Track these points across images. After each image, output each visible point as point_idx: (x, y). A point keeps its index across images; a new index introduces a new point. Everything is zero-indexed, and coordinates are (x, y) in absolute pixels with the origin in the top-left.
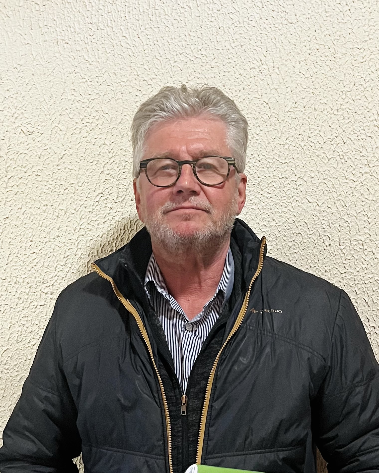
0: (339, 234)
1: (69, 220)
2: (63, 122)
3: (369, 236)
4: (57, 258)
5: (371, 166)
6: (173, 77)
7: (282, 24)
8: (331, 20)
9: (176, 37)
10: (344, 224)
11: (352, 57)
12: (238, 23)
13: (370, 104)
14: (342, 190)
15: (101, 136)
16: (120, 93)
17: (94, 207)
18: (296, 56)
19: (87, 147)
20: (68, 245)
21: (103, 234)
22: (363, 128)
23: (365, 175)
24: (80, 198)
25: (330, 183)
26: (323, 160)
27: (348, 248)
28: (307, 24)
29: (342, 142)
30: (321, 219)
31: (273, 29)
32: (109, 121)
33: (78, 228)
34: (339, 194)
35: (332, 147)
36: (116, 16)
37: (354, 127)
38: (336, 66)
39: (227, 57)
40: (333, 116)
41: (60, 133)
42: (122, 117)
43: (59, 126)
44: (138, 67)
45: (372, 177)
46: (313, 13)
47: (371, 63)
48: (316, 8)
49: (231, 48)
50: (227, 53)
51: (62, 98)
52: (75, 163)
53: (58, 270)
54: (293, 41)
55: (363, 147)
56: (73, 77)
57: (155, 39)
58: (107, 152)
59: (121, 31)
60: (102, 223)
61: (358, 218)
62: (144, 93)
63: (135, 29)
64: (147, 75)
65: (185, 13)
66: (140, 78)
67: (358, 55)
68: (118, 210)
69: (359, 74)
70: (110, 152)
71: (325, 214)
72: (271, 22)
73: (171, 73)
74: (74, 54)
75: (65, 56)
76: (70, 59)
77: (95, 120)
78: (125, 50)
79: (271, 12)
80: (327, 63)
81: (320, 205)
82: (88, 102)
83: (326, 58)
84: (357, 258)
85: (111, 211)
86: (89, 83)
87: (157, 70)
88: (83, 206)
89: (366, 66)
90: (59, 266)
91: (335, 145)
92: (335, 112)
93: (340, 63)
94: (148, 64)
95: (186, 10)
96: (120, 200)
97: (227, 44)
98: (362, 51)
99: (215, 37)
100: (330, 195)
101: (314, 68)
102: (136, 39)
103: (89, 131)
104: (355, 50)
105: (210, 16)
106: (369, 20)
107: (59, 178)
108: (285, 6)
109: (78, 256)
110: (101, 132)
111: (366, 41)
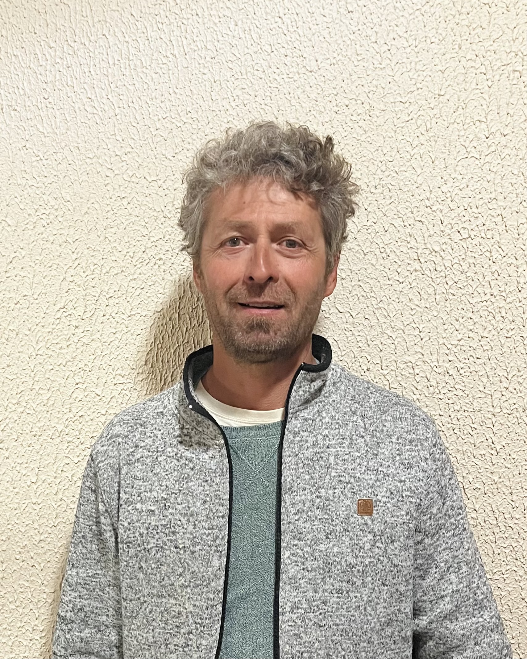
0: (381, 354)
1: (22, 343)
2: (13, 215)
3: (421, 356)
4: (9, 395)
5: (422, 260)
6: (154, 149)
7: (299, 74)
8: (365, 64)
9: (157, 96)
10: (388, 340)
11: (394, 114)
12: (240, 74)
13: (420, 178)
14: (383, 294)
15: (63, 232)
16: (85, 174)
17: (54, 326)
18: (317, 116)
19: (44, 247)
20: (21, 377)
21: (67, 362)
22: (410, 210)
23: (414, 274)
24: (36, 315)
25: (367, 285)
26: (357, 255)
27: (393, 373)
28: (333, 71)
29: (382, 229)
30: (357, 334)
31: (287, 80)
32: (72, 211)
33: (34, 354)
34: (379, 300)
35: (370, 237)
36: (78, 71)
37: (399, 208)
38: (373, 127)
39: (226, 121)
40: (369, 195)
41: (8, 229)
42: (89, 206)
43: (7, 219)
44: (109, 138)
45: (425, 276)
46: (340, 57)
47: (419, 122)
48: (344, 50)
49: (230, 109)
50: (226, 115)
51: (10, 182)
52: (29, 268)
53: (10, 410)
54: (312, 96)
55: (410, 236)
56: (23, 154)
57: (130, 100)
58: (70, 252)
59: (85, 92)
60: (65, 346)
61: (406, 332)
62: (117, 172)
63: (103, 87)
64: (119, 147)
65: (169, 63)
66: (111, 153)
67: (402, 111)
68: (86, 329)
69: (403, 138)
70: (73, 252)
71: (361, 327)
72: (284, 72)
73: (151, 144)
74: (24, 125)
75: (13, 127)
76: (20, 131)
77: (53, 211)
78: (90, 116)
79: (283, 58)
80: (360, 124)
81: (354, 316)
82: (44, 187)
83: (359, 118)
84: (405, 386)
85: (77, 330)
86: (45, 162)
87: (133, 141)
88: (40, 325)
89: (413, 126)
90: (10, 405)
91: (373, 235)
92: (373, 190)
93: (378, 123)
94: (121, 133)
95: (171, 60)
96: (88, 316)
97: (225, 102)
98: (407, 105)
99: (209, 95)
100: (367, 301)
101: (343, 131)
102: (105, 101)
103: (46, 225)
104: (397, 104)
105: (202, 65)
106: (416, 64)
107: (8, 289)
108: (302, 48)
109: (34, 391)
110: (62, 227)
111: (413, 92)
